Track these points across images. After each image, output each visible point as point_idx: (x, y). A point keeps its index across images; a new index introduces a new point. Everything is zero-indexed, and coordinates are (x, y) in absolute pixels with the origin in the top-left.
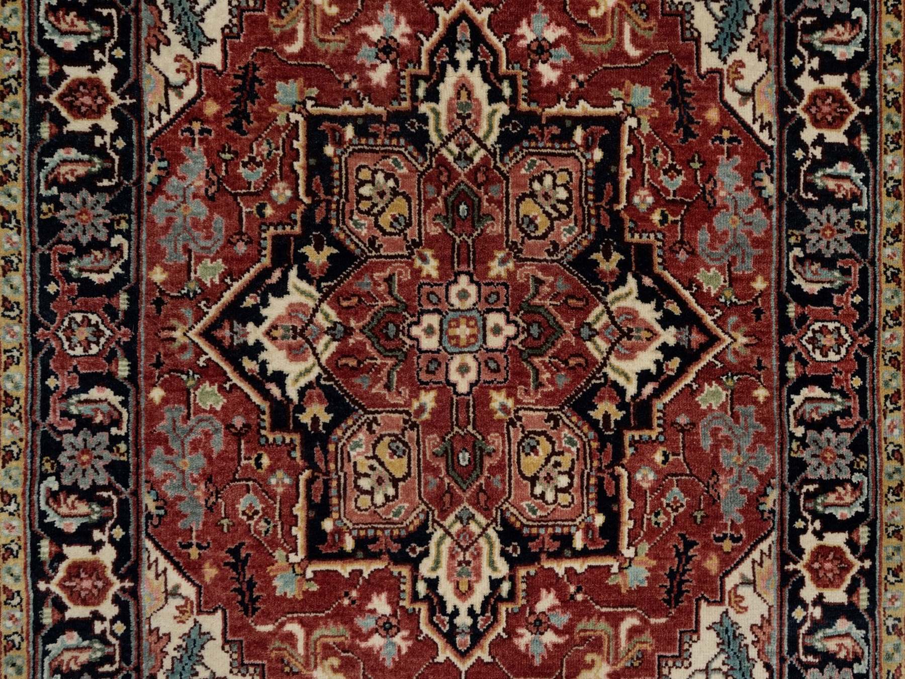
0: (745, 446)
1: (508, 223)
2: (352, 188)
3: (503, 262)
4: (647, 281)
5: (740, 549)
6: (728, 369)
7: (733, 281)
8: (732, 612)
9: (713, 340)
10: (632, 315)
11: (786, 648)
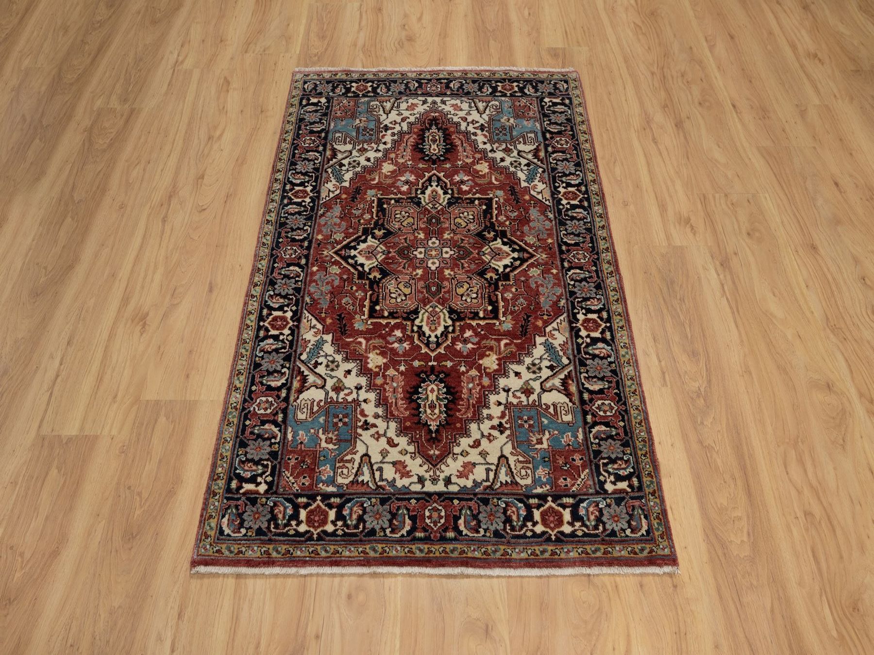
0: (550, 286)
1: (450, 224)
2: (393, 215)
3: (449, 234)
4: (505, 240)
5: (551, 319)
6: (539, 264)
7: (539, 240)
8: (550, 340)
9: (532, 256)
10: (500, 249)
11: (576, 352)
